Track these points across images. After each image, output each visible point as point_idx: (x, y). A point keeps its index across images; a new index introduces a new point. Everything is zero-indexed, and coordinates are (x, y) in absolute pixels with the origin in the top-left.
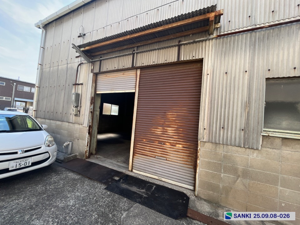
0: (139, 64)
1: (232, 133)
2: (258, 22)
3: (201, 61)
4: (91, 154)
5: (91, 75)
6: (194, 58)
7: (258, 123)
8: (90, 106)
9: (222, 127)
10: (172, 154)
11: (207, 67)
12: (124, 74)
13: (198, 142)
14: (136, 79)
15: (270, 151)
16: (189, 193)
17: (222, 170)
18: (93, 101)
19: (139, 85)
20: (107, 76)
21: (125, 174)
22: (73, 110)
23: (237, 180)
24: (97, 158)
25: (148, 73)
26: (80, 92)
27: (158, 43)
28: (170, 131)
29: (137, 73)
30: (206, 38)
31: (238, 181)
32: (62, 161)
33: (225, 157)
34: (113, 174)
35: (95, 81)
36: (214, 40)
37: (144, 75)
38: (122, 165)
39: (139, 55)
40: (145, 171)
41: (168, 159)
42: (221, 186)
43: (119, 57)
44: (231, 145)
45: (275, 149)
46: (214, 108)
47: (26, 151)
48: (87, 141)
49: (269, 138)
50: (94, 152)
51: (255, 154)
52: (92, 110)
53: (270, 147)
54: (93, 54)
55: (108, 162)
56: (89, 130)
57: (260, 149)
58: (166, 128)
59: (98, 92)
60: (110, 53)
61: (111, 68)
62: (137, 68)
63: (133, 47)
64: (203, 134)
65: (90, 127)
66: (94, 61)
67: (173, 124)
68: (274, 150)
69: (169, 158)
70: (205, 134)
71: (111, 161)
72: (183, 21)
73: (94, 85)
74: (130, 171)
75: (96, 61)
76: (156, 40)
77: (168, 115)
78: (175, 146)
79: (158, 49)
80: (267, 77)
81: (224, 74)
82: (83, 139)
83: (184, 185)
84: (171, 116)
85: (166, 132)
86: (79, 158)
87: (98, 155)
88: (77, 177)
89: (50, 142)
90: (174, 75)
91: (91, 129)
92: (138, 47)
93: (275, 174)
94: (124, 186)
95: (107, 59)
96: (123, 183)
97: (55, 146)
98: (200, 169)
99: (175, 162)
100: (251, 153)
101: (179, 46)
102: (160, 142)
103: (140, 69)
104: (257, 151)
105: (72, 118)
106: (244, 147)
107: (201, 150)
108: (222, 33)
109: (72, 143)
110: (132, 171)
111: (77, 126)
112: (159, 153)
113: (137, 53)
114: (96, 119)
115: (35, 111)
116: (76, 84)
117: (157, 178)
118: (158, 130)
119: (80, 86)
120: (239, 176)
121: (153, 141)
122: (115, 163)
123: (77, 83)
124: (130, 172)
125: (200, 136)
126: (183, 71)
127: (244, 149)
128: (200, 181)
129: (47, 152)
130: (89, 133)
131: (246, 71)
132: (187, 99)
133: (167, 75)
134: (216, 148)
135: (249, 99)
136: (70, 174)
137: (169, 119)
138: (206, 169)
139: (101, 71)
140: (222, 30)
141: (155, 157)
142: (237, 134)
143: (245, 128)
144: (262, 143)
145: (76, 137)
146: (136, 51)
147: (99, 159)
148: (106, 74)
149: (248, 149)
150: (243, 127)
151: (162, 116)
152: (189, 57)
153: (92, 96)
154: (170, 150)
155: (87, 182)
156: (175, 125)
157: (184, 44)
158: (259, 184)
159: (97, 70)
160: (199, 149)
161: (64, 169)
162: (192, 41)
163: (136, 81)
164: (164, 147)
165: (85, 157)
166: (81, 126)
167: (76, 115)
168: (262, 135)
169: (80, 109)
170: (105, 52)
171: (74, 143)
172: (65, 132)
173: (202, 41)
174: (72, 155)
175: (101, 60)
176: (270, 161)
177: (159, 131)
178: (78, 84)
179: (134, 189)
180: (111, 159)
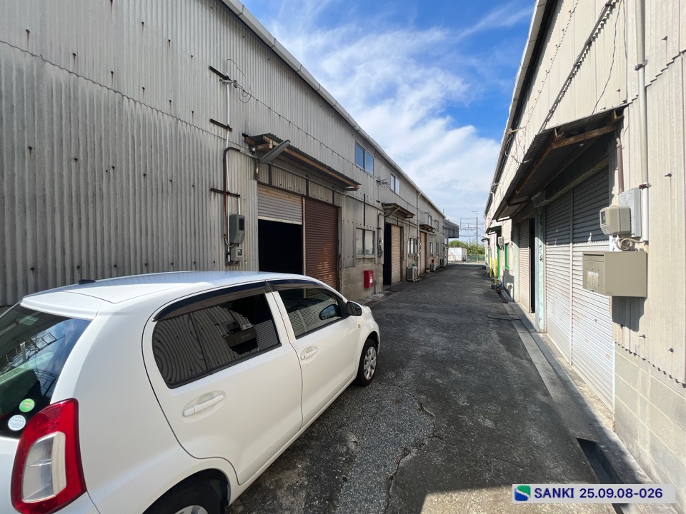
1: (350, 259)
5: (255, 183)
11: (343, 214)
19: (305, 218)
25: (310, 205)
29: (302, 201)
33: (349, 275)
39: (311, 184)
51: (355, 269)
61: (285, 185)
64: (343, 263)
67: (327, 258)
77: (324, 250)
79: (323, 187)
92: (310, 174)
107: (342, 274)
116: (227, 193)
123: (229, 190)
131: (353, 222)
134: (346, 270)
139: (272, 184)
146: (310, 179)
149: (353, 267)
159: (265, 180)
175: (272, 165)
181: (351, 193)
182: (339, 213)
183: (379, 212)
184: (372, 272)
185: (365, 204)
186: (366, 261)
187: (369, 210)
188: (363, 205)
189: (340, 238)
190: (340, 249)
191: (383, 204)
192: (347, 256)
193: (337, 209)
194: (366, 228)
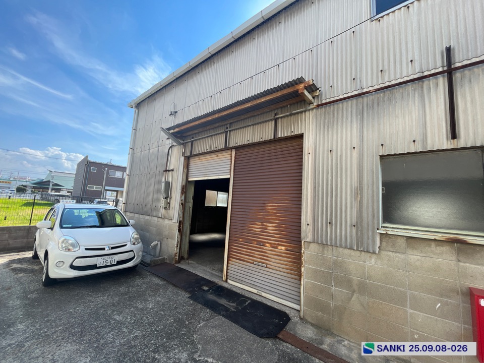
0: (232, 144)
1: (341, 230)
2: (365, 85)
3: (301, 136)
4: (181, 258)
5: (183, 158)
6: (292, 134)
7: (374, 216)
8: (181, 197)
9: (329, 222)
10: (273, 258)
11: (308, 144)
12: (217, 156)
13: (301, 242)
14: (231, 162)
15: (391, 256)
16: (293, 314)
17: (333, 282)
18: (184, 190)
19: (234, 169)
20: (199, 159)
21: (217, 284)
22: (162, 202)
23: (352, 297)
24: (189, 264)
25: (244, 153)
26: (170, 180)
27: (252, 119)
28: (271, 227)
29: (231, 154)
30: (304, 109)
31: (353, 299)
32: (149, 264)
33: (335, 263)
34: (202, 282)
35: (187, 166)
36: (314, 110)
37: (240, 157)
38: (217, 274)
39: (232, 133)
40: (241, 282)
41: (268, 266)
42: (332, 305)
43: (211, 136)
44: (341, 247)
45: (399, 252)
46: (319, 196)
47: (113, 248)
48: (176, 241)
49: (390, 238)
50: (186, 256)
51: (373, 260)
52: (183, 202)
53: (391, 249)
54: (185, 135)
55: (200, 269)
56: (179, 226)
57: (377, 252)
58: (265, 224)
59: (190, 180)
60: (202, 132)
61: (203, 150)
62: (232, 148)
63: (226, 124)
64: (307, 232)
65: (181, 223)
66: (186, 143)
67: (274, 219)
68: (397, 254)
69: (270, 265)
70: (309, 232)
71: (205, 268)
72: (272, 95)
73: (186, 171)
74: (224, 281)
75: (188, 142)
76: (249, 115)
77: (268, 206)
78: (276, 248)
79: (253, 125)
80: (380, 154)
81: (328, 152)
82: (173, 238)
83: (289, 303)
84: (271, 207)
85: (266, 229)
86: (168, 262)
87: (190, 260)
88: (161, 282)
89: (136, 239)
90: (273, 154)
91: (182, 225)
92: (230, 124)
93: (401, 289)
94: (212, 297)
95: (199, 139)
96: (211, 294)
97: (140, 244)
98: (305, 280)
99: (277, 270)
100: (368, 258)
101: (276, 120)
102: (259, 243)
103: (235, 149)
104: (374, 256)
105: (162, 212)
106: (357, 250)
107: (305, 254)
108: (324, 102)
109: (161, 244)
110: (226, 281)
111: (166, 222)
112: (257, 258)
113: (230, 131)
114: (189, 212)
115: (124, 203)
116: (166, 171)
117: (256, 293)
118: (256, 226)
119: (171, 173)
120: (354, 292)
121: (251, 241)
122: (209, 270)
123: (168, 169)
124: (224, 283)
125: (303, 235)
126: (284, 149)
127: (358, 253)
128: (305, 297)
129: (132, 251)
130: (179, 231)
131: (354, 148)
132: (289, 185)
133: (266, 155)
134: (323, 251)
135: (359, 184)
136: (154, 279)
137: (269, 212)
138: (313, 280)
139: (193, 154)
140: (323, 98)
141: (253, 263)
142: (347, 232)
143: (357, 222)
144: (380, 243)
145: (165, 236)
146: (229, 129)
147: (191, 265)
148: (199, 156)
149: (363, 253)
150: (354, 222)
151: (261, 208)
152: (287, 133)
153: (183, 184)
154: (270, 254)
155: (171, 288)
156: (276, 220)
157: (281, 117)
158: (382, 304)
159: (188, 154)
160: (302, 251)
161: (149, 274)
162: (288, 114)
163: (231, 164)
164: (264, 249)
165: (174, 262)
166: (170, 222)
167: (165, 208)
168: (380, 233)
169: (170, 201)
170: (196, 131)
171: (163, 243)
172: (153, 229)
173: (301, 112)
174: (160, 258)
175: (193, 141)
176: (393, 270)
177: (257, 228)
178: (169, 171)
179: (223, 301)
180: (206, 266)
185: (451, 72)
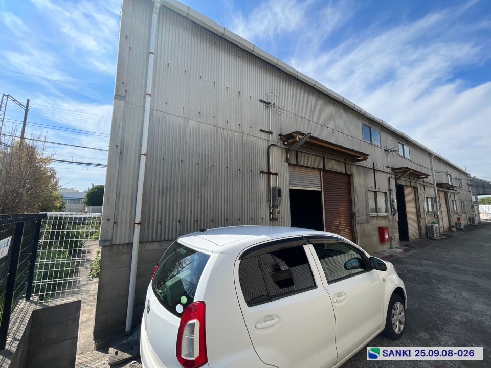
5: (287, 165)
11: (355, 180)
14: (321, 179)
19: (323, 185)
27: (336, 156)
29: (320, 173)
37: (325, 177)
51: (369, 226)
61: (307, 163)
64: (358, 220)
67: (343, 216)
68: (372, 222)
75: (293, 150)
81: (359, 185)
84: (341, 210)
101: (345, 163)
107: (358, 229)
116: (270, 173)
131: (364, 186)
132: (346, 198)
137: (341, 213)
139: (299, 164)
152: (349, 172)
159: (293, 162)
168: (370, 216)
175: (297, 151)
181: (361, 163)
182: (351, 179)
183: (389, 176)
184: (387, 228)
185: (374, 170)
186: (380, 218)
187: (378, 175)
188: (373, 171)
189: (353, 200)
190: (354, 209)
191: (392, 169)
192: (360, 215)
193: (349, 177)
194: (377, 190)
